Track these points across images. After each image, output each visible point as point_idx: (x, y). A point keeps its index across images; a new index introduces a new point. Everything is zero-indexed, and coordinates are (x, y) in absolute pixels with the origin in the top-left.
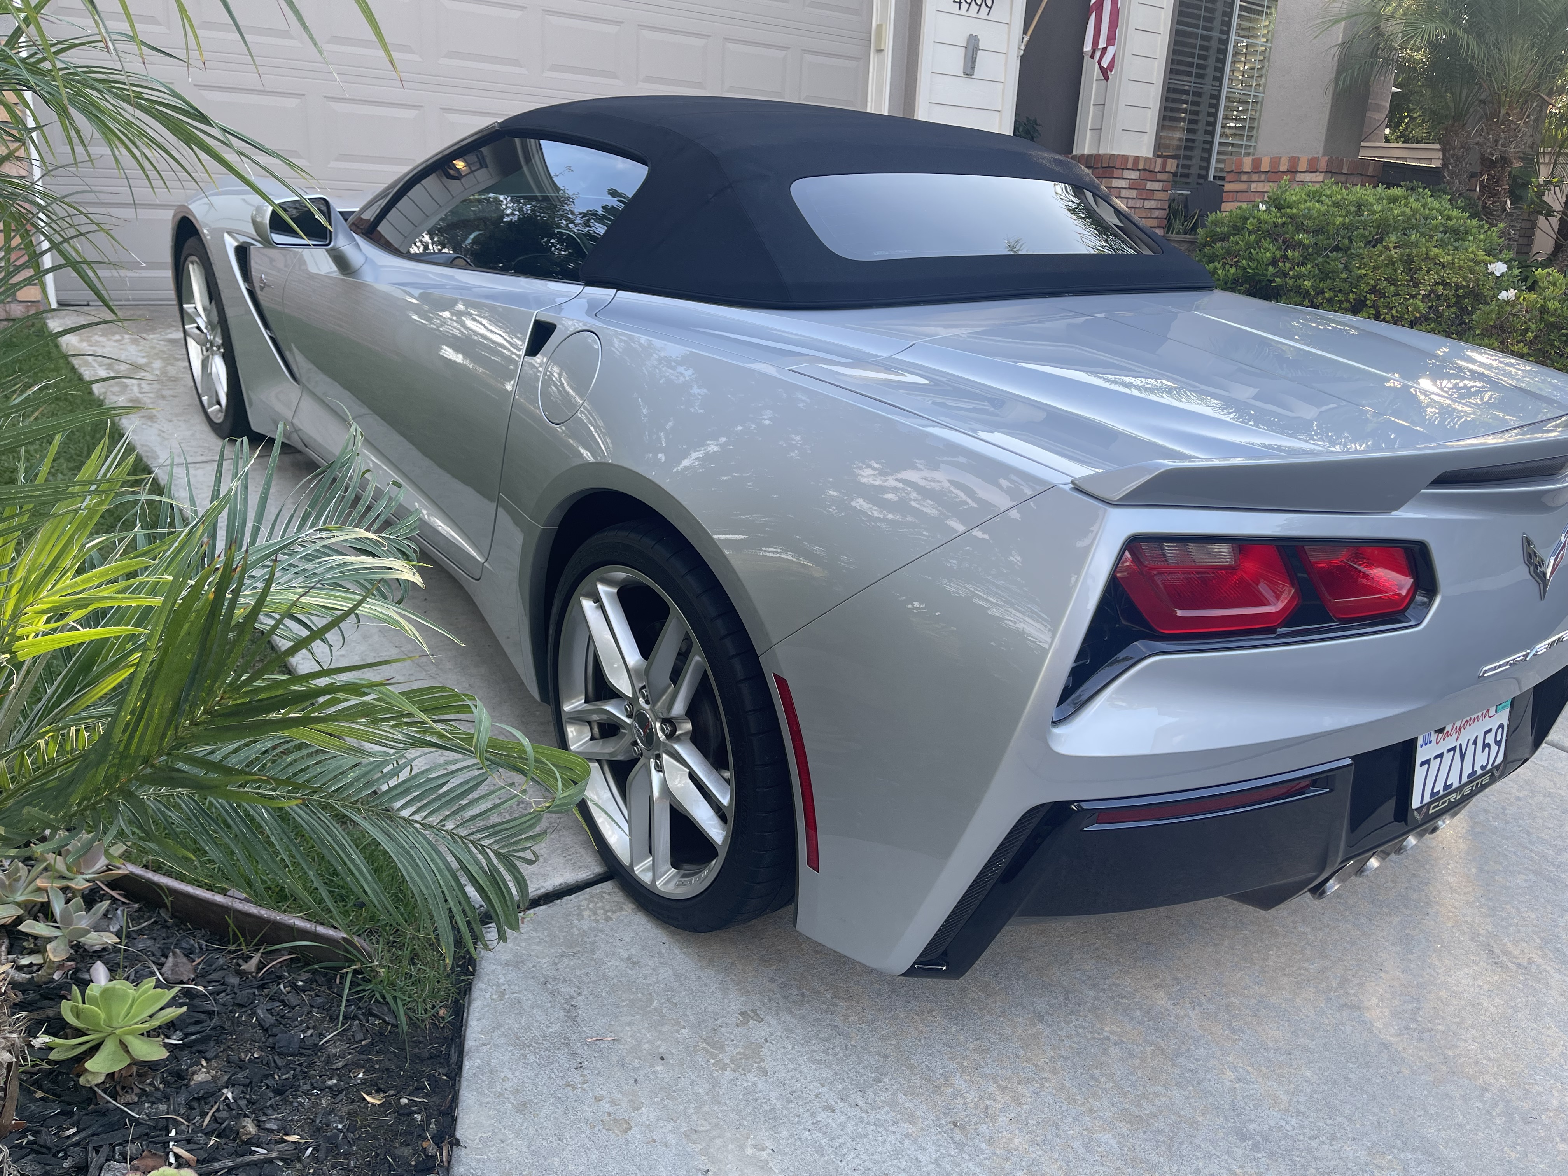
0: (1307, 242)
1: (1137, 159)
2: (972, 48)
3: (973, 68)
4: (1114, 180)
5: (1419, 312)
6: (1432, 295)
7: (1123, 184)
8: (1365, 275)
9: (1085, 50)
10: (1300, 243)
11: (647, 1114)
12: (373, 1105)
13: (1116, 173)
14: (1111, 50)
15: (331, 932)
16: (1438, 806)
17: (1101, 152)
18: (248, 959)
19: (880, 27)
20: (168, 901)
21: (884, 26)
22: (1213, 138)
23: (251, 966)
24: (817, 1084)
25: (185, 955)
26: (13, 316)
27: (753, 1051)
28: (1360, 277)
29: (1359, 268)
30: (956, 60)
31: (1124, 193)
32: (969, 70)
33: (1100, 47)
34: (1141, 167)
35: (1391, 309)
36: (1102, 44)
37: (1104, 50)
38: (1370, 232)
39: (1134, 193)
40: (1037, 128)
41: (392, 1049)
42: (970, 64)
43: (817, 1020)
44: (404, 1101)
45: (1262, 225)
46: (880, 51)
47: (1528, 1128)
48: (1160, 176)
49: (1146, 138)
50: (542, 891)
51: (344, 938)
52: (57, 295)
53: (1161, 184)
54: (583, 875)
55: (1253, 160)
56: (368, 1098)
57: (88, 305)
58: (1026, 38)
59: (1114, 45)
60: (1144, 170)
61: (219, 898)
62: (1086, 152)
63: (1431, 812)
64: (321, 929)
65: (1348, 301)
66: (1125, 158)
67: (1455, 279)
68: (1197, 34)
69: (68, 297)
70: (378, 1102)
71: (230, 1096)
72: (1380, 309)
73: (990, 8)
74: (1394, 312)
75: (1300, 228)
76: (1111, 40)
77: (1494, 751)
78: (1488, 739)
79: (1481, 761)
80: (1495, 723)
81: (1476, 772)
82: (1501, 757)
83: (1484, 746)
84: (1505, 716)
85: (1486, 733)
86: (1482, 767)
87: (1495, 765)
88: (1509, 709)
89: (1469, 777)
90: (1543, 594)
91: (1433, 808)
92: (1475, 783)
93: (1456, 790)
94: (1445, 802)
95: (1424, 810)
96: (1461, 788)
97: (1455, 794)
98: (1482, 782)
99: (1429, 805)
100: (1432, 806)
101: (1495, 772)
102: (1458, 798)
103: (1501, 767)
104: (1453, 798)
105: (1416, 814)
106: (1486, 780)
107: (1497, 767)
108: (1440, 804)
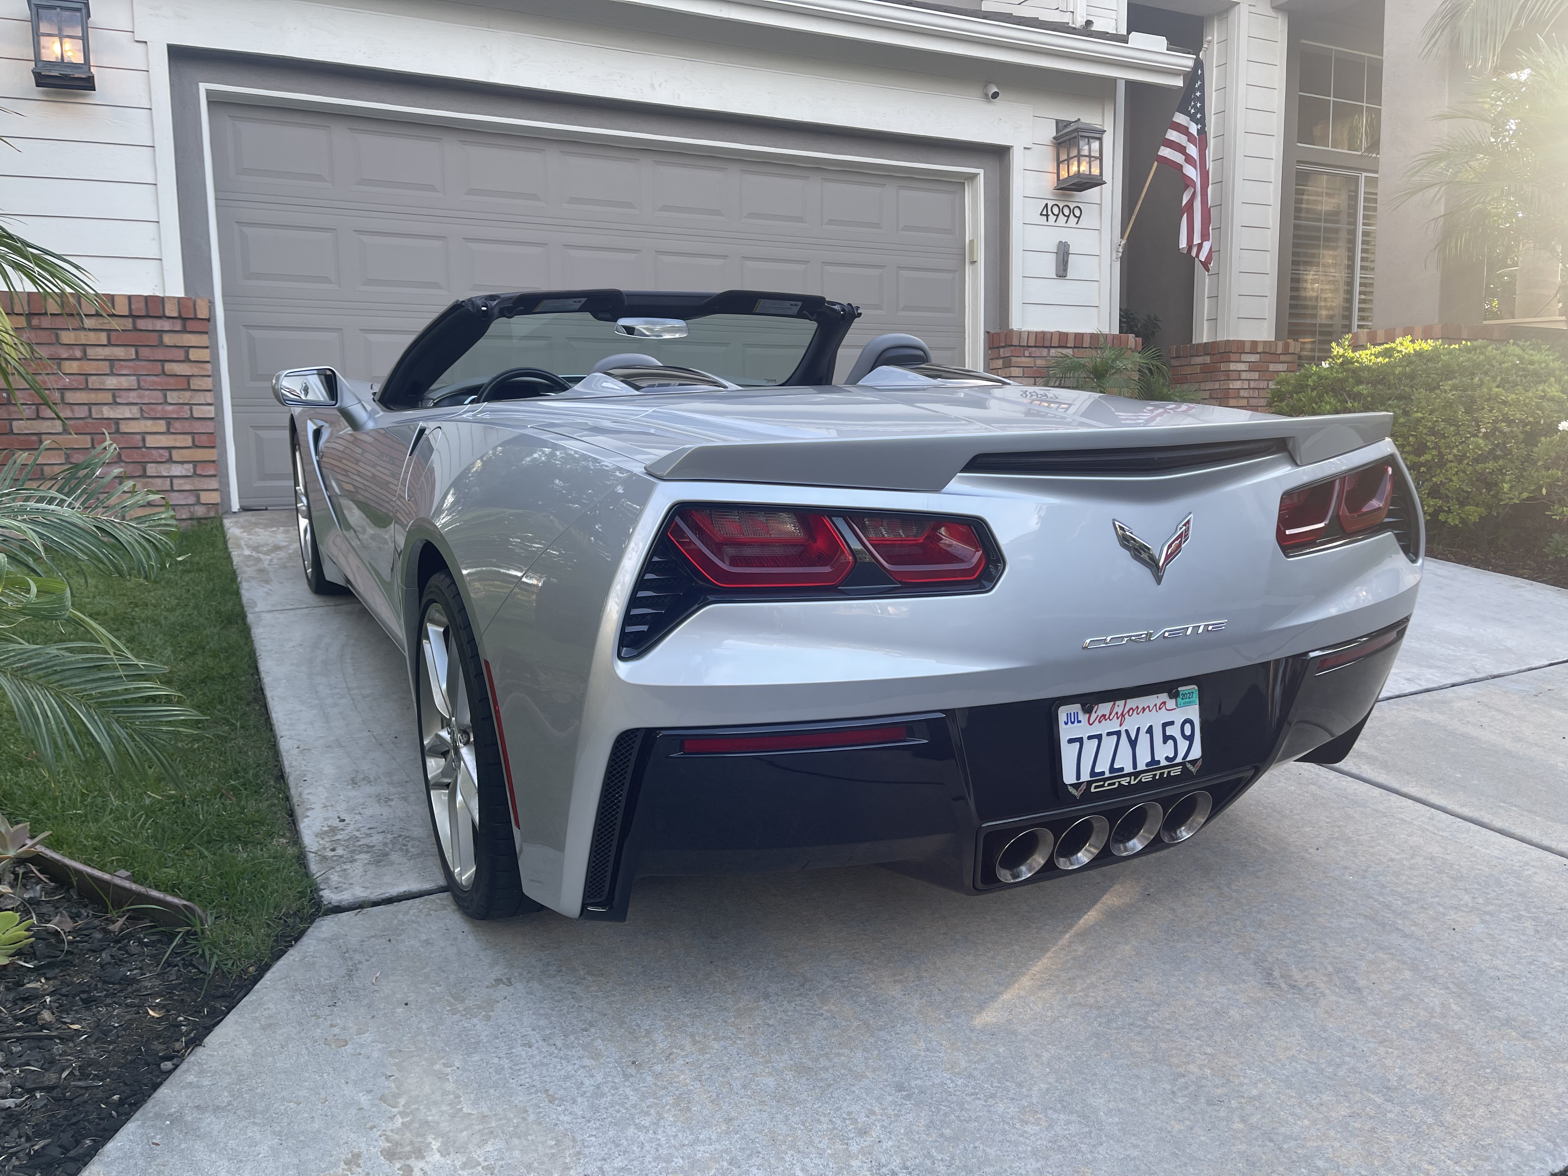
0: (1365, 392)
1: (1254, 343)
2: (1063, 254)
3: (1065, 270)
4: (1232, 364)
5: (1480, 449)
6: (1497, 433)
7: (1242, 367)
8: (1423, 418)
9: (1181, 247)
10: (1359, 394)
11: (367, 1037)
12: (153, 1017)
13: (1233, 357)
14: (1207, 246)
15: (176, 901)
16: (1103, 786)
17: (1219, 339)
18: (114, 922)
19: (972, 242)
20: (74, 881)
21: (975, 241)
22: (1351, 321)
23: (115, 927)
24: (529, 1029)
25: (71, 918)
26: (196, 516)
27: (490, 1004)
28: (1419, 420)
29: (1417, 412)
30: (1049, 264)
31: (1244, 375)
32: (1062, 272)
33: (1195, 243)
34: (1260, 349)
35: (1453, 448)
36: (1197, 240)
37: (1200, 246)
38: (1433, 379)
39: (1256, 375)
40: (1159, 323)
41: (195, 989)
42: (1062, 268)
43: (560, 988)
44: (181, 1018)
45: (1323, 381)
46: (973, 262)
47: (1209, 1109)
48: (1282, 358)
49: (1265, 324)
50: (387, 895)
51: (184, 905)
52: (240, 502)
53: (1286, 365)
54: (427, 886)
55: (1368, 333)
56: (151, 1012)
57: (266, 509)
58: (1123, 242)
59: (1208, 240)
60: (1263, 353)
61: (107, 876)
62: (1205, 341)
63: (1093, 790)
64: (169, 898)
65: (1409, 444)
66: (1242, 343)
67: (1518, 416)
68: (1320, 228)
69: (249, 503)
70: (157, 1016)
71: (48, 1000)
72: (1442, 450)
73: (1079, 218)
74: (1455, 451)
75: (1359, 382)
76: (1205, 236)
77: (1183, 745)
78: (1170, 731)
79: (1163, 752)
80: (1179, 717)
81: (1159, 762)
82: (1196, 752)
83: (1166, 738)
84: (1193, 713)
85: (1165, 725)
86: (1167, 758)
87: (1188, 759)
88: (1197, 706)
89: (1148, 765)
90: (1159, 580)
91: (1096, 787)
92: (1158, 772)
93: (1129, 775)
94: (1114, 784)
95: (1083, 787)
96: (1136, 774)
97: (1128, 779)
98: (1169, 772)
99: (1089, 783)
100: (1094, 785)
101: (1189, 766)
102: (1132, 783)
103: (1199, 763)
104: (1124, 781)
105: (1071, 789)
106: (1176, 772)
107: (1191, 762)
108: (1106, 785)
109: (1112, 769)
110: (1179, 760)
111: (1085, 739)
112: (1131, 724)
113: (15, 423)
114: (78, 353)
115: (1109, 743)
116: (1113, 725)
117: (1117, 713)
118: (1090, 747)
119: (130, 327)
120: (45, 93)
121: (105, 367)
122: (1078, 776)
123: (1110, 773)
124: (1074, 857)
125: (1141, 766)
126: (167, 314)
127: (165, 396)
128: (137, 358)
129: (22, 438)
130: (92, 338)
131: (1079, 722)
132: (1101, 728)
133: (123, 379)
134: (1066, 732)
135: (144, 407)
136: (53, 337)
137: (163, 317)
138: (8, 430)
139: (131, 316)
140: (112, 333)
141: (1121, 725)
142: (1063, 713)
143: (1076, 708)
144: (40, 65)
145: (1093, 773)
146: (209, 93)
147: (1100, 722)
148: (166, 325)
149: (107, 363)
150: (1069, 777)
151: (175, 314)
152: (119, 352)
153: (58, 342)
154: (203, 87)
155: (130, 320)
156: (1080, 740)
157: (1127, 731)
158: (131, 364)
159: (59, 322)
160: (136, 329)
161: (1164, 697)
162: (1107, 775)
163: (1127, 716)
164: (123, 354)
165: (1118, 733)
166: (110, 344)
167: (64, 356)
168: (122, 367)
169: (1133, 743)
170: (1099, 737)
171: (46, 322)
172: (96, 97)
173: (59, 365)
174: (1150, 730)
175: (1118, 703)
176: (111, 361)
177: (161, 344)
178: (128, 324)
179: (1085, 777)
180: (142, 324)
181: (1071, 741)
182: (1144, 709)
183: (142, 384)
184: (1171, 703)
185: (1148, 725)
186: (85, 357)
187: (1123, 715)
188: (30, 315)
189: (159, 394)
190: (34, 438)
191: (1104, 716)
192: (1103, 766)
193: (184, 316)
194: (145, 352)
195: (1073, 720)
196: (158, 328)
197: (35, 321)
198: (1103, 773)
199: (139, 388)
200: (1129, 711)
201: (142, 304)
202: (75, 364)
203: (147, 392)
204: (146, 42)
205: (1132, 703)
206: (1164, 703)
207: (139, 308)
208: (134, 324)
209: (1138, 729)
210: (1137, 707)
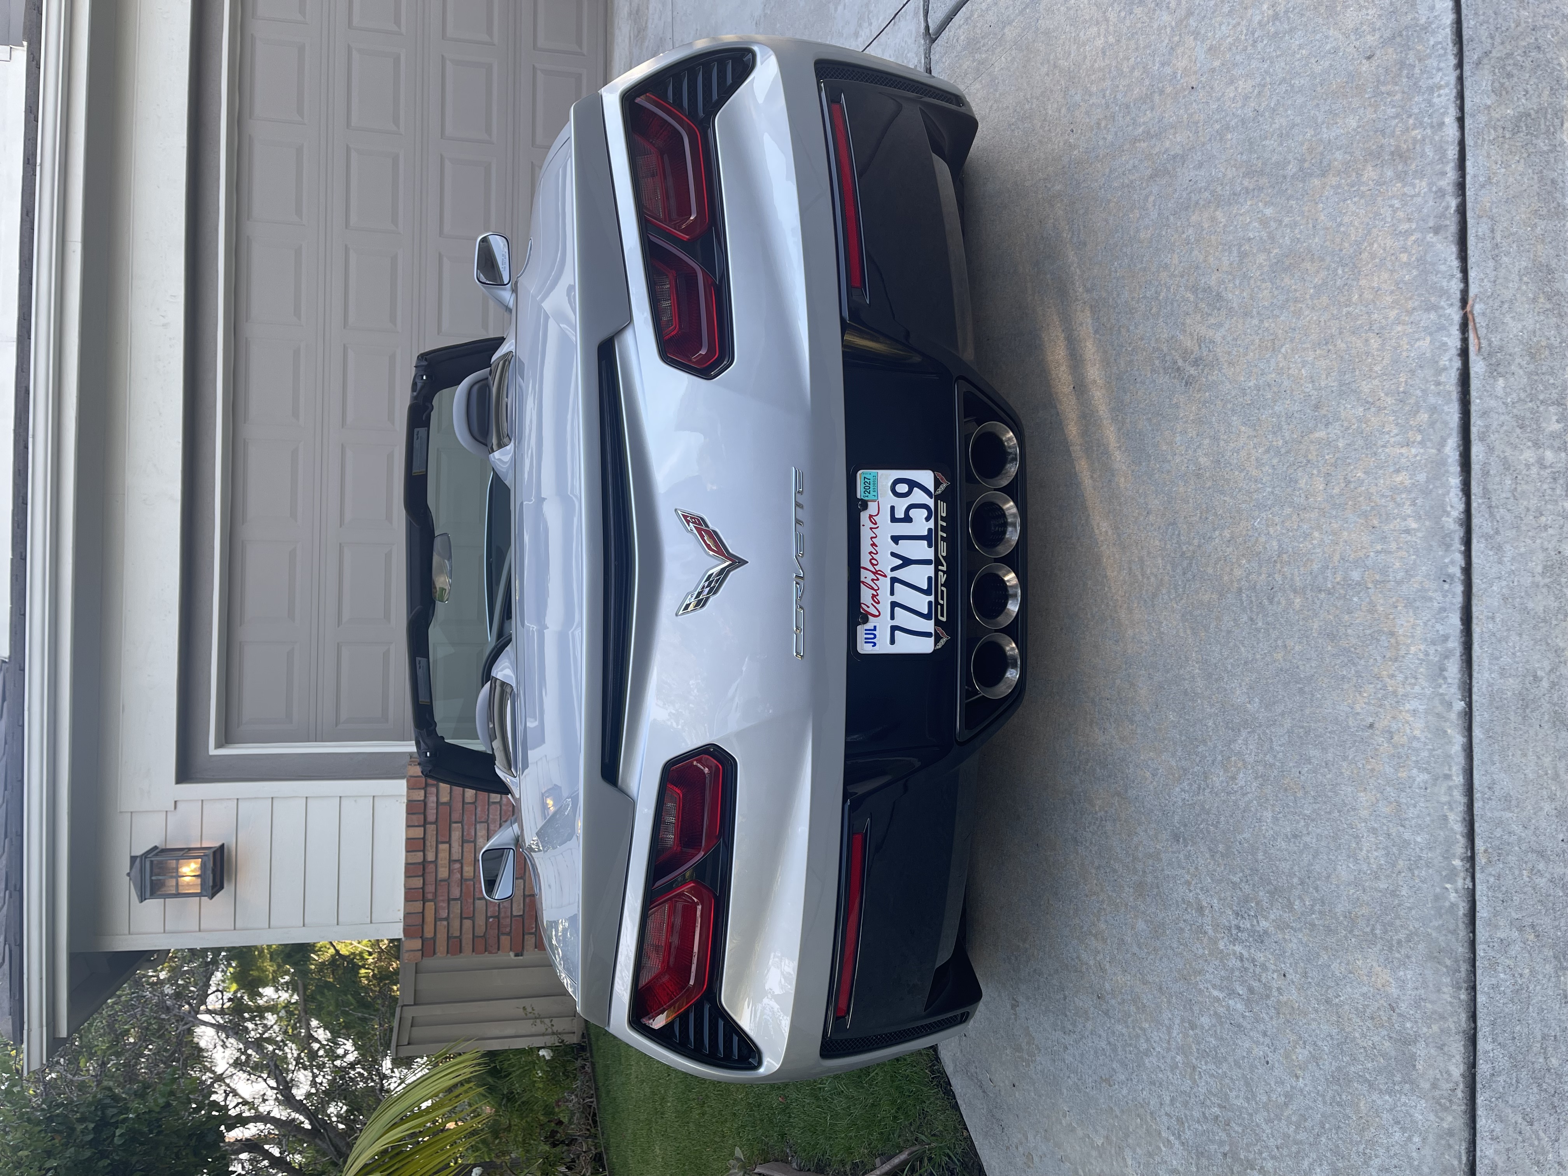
16: (942, 606)
63: (944, 619)
77: (918, 496)
78: (900, 514)
79: (921, 524)
80: (887, 499)
81: (930, 530)
82: (926, 477)
83: (907, 519)
84: (887, 477)
85: (894, 519)
86: (928, 519)
87: (932, 490)
88: (880, 472)
89: (930, 546)
90: (742, 562)
91: (942, 615)
92: (940, 533)
93: (937, 571)
94: (942, 591)
95: (940, 630)
96: (938, 563)
97: (940, 573)
98: (943, 519)
99: (938, 623)
100: (940, 618)
101: (939, 491)
102: (944, 568)
103: (940, 476)
104: (942, 578)
105: (939, 646)
106: (943, 507)
107: (937, 486)
108: (941, 602)
109: (927, 592)
110: (931, 502)
111: (894, 623)
112: (887, 563)
113: (515, 913)
114: (457, 866)
115: (903, 595)
116: (884, 584)
117: (873, 580)
118: (904, 618)
119: (433, 827)
120: (229, 880)
121: (468, 847)
122: (927, 635)
123: (931, 594)
124: (1009, 589)
125: (929, 554)
126: (422, 798)
127: (494, 803)
128: (461, 822)
129: (527, 909)
130: (443, 855)
131: (875, 628)
132: (886, 599)
133: (479, 834)
134: (883, 647)
135: (503, 819)
136: (443, 883)
137: (425, 802)
138: (520, 919)
139: (424, 826)
140: (439, 840)
141: (885, 576)
142: (865, 648)
143: (861, 630)
144: (205, 893)
145: (927, 617)
146: (218, 746)
147: (878, 603)
148: (432, 799)
149: (465, 845)
150: (926, 646)
151: (422, 792)
152: (456, 835)
153: (447, 880)
154: (213, 751)
155: (428, 826)
156: (894, 628)
157: (893, 570)
158: (466, 827)
159: (430, 878)
160: (436, 822)
161: (864, 517)
162: (932, 598)
163: (877, 568)
164: (457, 833)
165: (894, 580)
166: (449, 842)
167: (459, 876)
168: (468, 834)
169: (907, 562)
170: (894, 605)
171: (430, 888)
172: (230, 842)
173: (466, 880)
174: (896, 539)
175: (862, 579)
176: (463, 841)
177: (449, 804)
178: (431, 828)
179: (929, 626)
180: (431, 817)
181: (893, 641)
182: (874, 545)
183: (483, 820)
184: (872, 508)
185: (890, 540)
186: (460, 862)
187: (875, 573)
188: (424, 900)
189: (492, 807)
190: (527, 900)
191: (874, 596)
192: (922, 602)
193: (424, 785)
194: (456, 816)
195: (871, 640)
196: (435, 805)
197: (430, 896)
198: (930, 603)
199: (487, 822)
200: (873, 565)
201: (414, 817)
202: (466, 869)
203: (491, 816)
204: (176, 802)
205: (865, 561)
206: (871, 516)
207: (418, 819)
208: (431, 823)
209: (893, 554)
210: (871, 553)
